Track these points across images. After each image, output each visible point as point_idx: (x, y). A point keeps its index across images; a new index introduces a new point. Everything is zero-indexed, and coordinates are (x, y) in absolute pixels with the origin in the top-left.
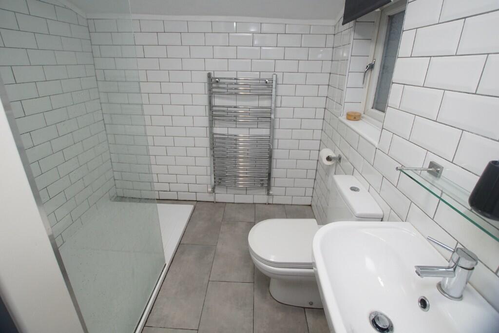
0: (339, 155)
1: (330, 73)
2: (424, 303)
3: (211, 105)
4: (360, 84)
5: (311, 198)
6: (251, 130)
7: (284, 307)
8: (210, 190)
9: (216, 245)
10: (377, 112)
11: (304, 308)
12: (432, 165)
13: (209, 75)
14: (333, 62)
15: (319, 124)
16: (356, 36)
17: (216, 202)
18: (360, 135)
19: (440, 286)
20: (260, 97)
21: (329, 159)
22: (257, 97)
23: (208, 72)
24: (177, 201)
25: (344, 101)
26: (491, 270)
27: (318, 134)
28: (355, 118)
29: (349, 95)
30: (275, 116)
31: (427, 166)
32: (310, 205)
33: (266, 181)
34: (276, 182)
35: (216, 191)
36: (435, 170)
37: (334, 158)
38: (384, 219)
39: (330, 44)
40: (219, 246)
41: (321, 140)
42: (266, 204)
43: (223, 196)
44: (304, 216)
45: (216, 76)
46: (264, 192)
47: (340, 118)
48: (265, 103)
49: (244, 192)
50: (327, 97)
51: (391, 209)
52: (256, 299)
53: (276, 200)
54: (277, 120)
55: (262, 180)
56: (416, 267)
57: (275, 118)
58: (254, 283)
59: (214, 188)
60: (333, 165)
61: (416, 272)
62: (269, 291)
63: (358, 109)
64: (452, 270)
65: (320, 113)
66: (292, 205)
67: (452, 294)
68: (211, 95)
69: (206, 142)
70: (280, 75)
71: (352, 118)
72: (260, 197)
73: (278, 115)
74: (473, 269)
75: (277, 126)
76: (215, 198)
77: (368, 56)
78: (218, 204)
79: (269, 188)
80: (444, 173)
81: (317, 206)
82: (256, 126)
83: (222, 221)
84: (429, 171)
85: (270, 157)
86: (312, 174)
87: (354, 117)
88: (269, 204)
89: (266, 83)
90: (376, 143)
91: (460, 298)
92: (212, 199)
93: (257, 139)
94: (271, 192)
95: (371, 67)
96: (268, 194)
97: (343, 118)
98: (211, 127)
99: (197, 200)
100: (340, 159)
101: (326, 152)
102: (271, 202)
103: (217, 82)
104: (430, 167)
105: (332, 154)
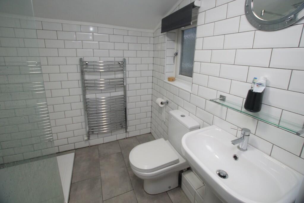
0: (167, 101)
1: (153, 58)
2: (235, 157)
3: (83, 80)
4: (172, 63)
5: (150, 128)
6: (111, 93)
7: (156, 196)
8: (86, 138)
9: (100, 175)
10: (182, 76)
11: (167, 192)
12: (221, 96)
13: (81, 60)
14: (155, 52)
15: (150, 85)
16: (168, 39)
17: (91, 146)
18: (179, 88)
19: (238, 147)
20: (116, 72)
21: (162, 103)
22: (114, 73)
23: (80, 58)
24: (59, 154)
25: (165, 72)
26: (253, 134)
27: (150, 91)
28: (173, 80)
29: (167, 69)
30: (126, 83)
31: (218, 97)
32: (150, 133)
33: (123, 124)
34: (130, 123)
35: (90, 138)
36: (223, 98)
37: (164, 103)
38: (200, 128)
39: (152, 42)
40: (103, 175)
41: (152, 94)
42: (125, 139)
43: (95, 141)
44: (149, 140)
45: (85, 60)
46: (123, 131)
47: (164, 81)
48: (120, 75)
49: (110, 134)
50: (153, 70)
51: (204, 121)
52: (138, 199)
53: (131, 134)
54: (127, 85)
55: (121, 124)
56: (231, 141)
57: (126, 84)
58: (133, 190)
59: (89, 137)
60: (164, 106)
61: (232, 143)
62: (145, 191)
63: (172, 75)
64: (243, 138)
65: (150, 79)
66: (140, 135)
67: (244, 149)
68: (82, 73)
69: (81, 105)
70: (127, 59)
71: (171, 80)
72: (120, 135)
73: (128, 83)
74: (249, 135)
75: (127, 89)
76: (89, 144)
77: (174, 49)
78: (92, 147)
79: (126, 128)
80: (227, 99)
81: (155, 132)
82: (114, 90)
83: (99, 157)
84: (220, 99)
85: (126, 109)
86: (149, 114)
87: (171, 79)
88: (127, 138)
89: (120, 63)
90: (190, 91)
91: (247, 150)
92: (87, 145)
93: (116, 98)
94: (128, 130)
95: (176, 54)
96: (126, 132)
97: (166, 81)
98: (84, 94)
99: (76, 148)
100: (168, 103)
101: (159, 100)
102: (127, 137)
103: (87, 64)
104: (220, 97)
105: (163, 101)
